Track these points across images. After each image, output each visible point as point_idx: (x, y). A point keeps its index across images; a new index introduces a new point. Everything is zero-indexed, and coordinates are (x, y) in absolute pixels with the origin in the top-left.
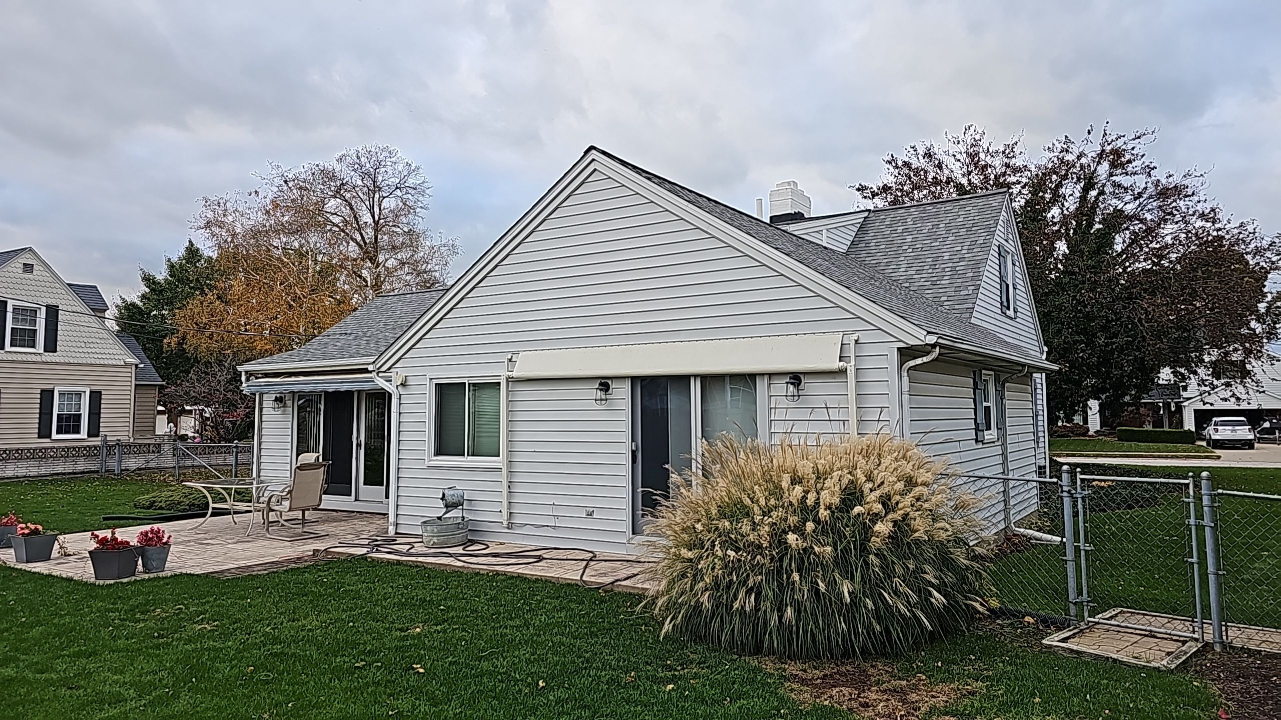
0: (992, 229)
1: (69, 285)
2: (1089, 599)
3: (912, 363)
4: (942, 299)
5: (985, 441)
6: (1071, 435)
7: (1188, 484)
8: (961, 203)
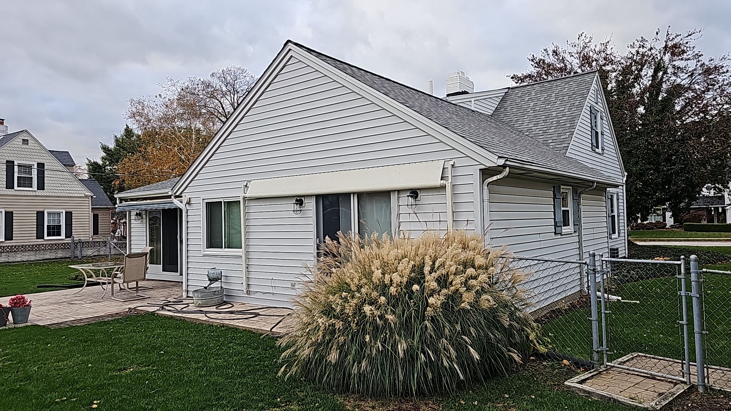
0: (585, 96)
1: (50, 151)
2: (608, 349)
3: (490, 180)
4: (549, 142)
5: (563, 234)
6: (655, 228)
7: (681, 264)
8: (567, 80)
